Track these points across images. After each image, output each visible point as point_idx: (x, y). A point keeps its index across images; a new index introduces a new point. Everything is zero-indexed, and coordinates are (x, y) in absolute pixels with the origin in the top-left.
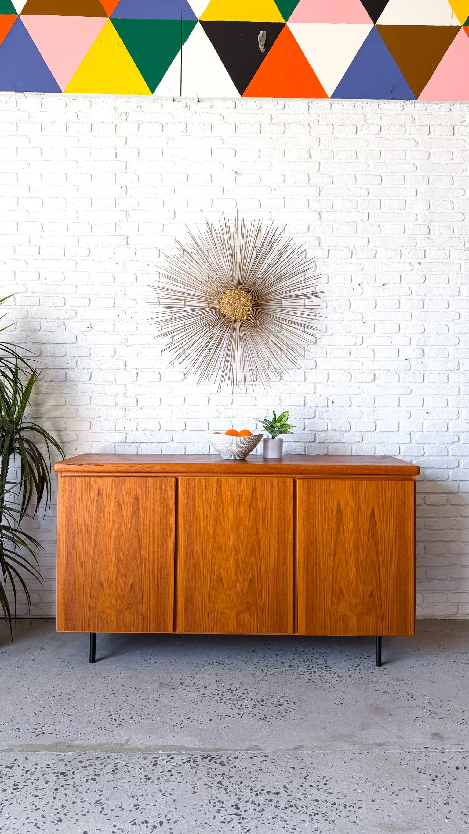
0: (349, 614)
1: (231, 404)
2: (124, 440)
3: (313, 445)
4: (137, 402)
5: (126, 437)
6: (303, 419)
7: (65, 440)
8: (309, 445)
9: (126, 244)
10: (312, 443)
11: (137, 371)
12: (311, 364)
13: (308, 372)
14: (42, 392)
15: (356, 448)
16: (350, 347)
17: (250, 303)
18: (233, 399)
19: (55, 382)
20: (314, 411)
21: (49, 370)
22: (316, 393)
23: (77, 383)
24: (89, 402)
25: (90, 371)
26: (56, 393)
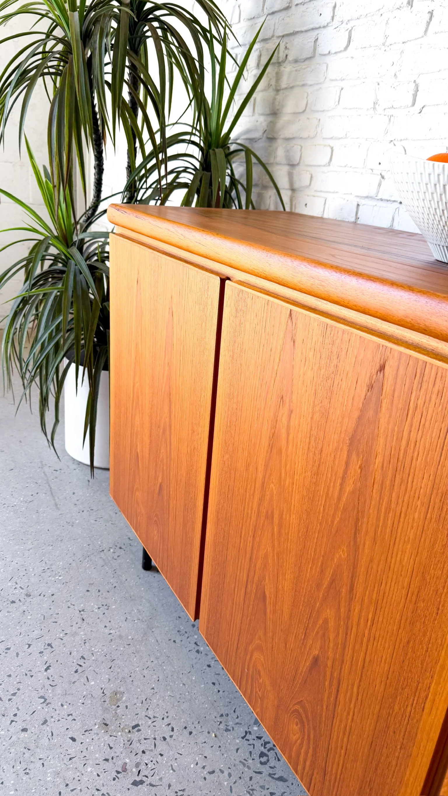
2: (373, 194)
4: (415, 95)
5: (380, 185)
7: (296, 186)
14: (283, 86)
19: (299, 61)
21: (297, 35)
23: (328, 59)
24: (337, 103)
25: (349, 26)
26: (298, 86)
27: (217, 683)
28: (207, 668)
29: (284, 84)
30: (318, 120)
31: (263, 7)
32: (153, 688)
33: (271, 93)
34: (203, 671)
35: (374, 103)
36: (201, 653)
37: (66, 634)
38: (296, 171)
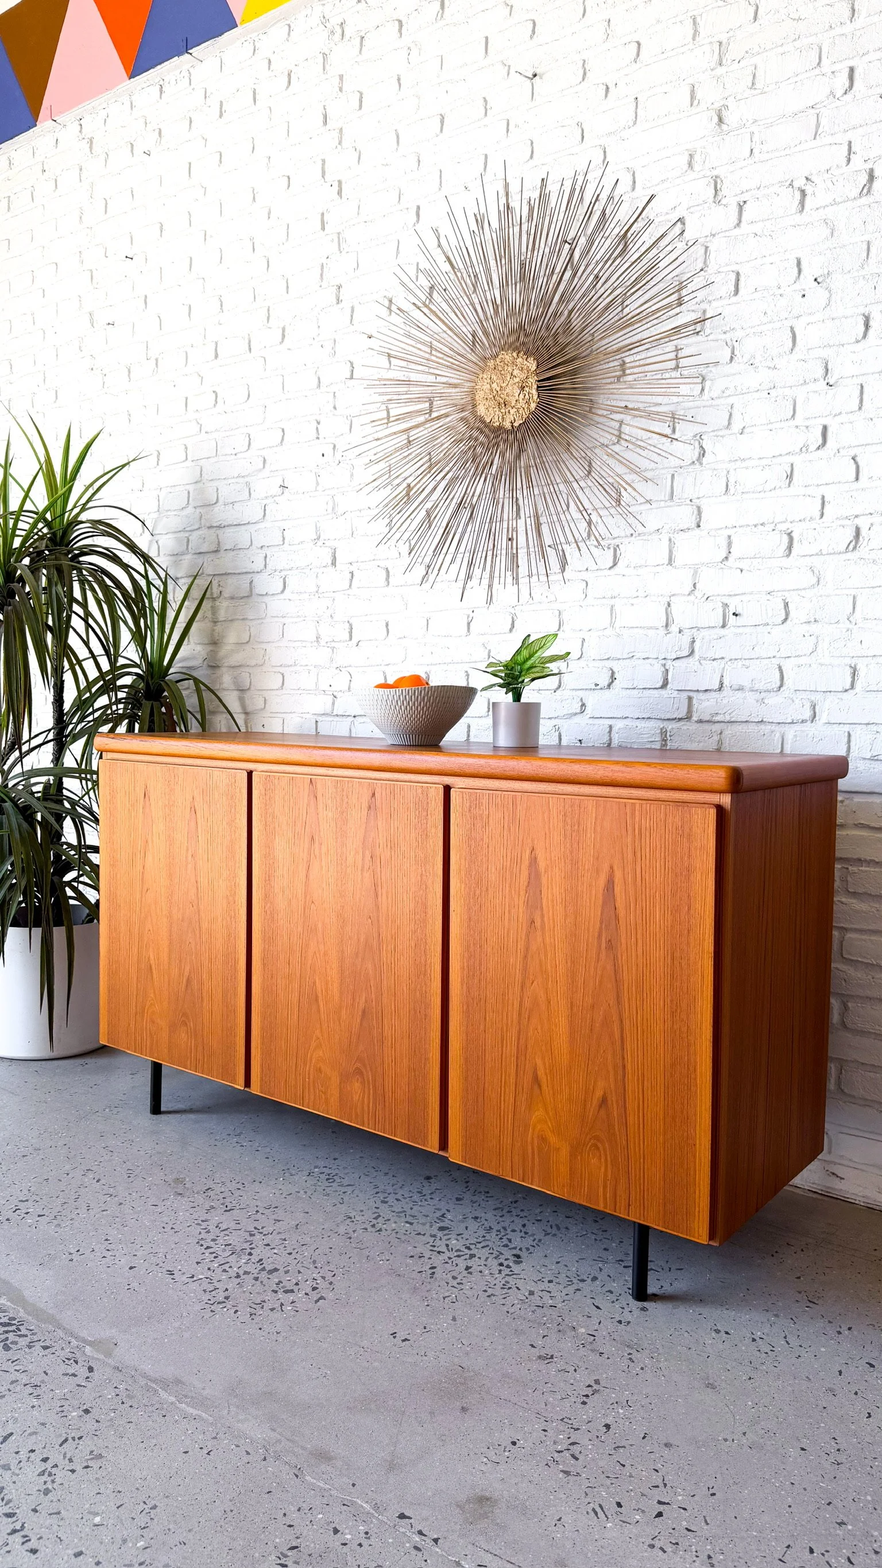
0: (553, 1139)
1: (511, 630)
2: (329, 711)
3: (685, 728)
4: (351, 632)
5: (333, 704)
6: (664, 662)
7: (249, 709)
8: (674, 726)
9: (335, 301)
10: (682, 723)
11: (352, 569)
12: (685, 516)
13: (678, 538)
14: (221, 619)
15: (795, 736)
16: (790, 459)
17: (533, 380)
18: (515, 618)
19: (237, 598)
20: (689, 640)
21: (230, 576)
22: (696, 592)
23: (266, 599)
24: (281, 636)
25: (283, 574)
26: (238, 619)
29: (222, 615)
31: (188, 545)
32: (211, 1171)
33: (209, 625)
35: (317, 637)
37: (100, 1162)
38: (247, 695)
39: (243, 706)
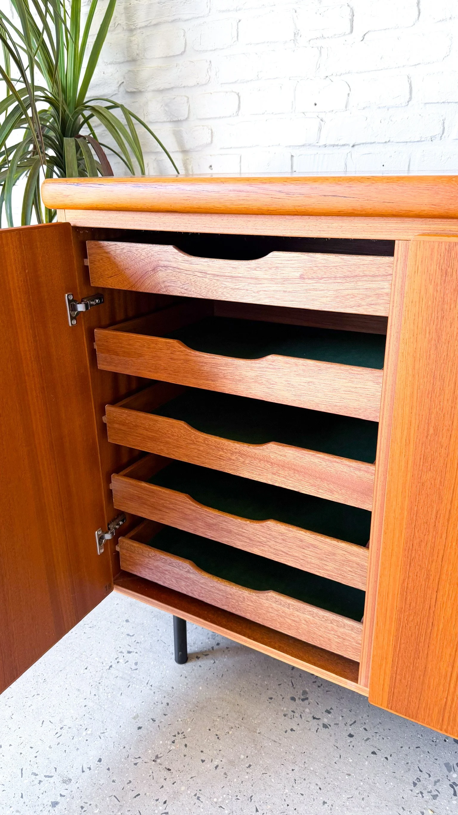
4: (352, 21)
5: (320, 129)
7: (188, 147)
14: (141, 24)
24: (235, 39)
26: (166, 22)
27: (376, 750)
28: (351, 739)
29: (139, 22)
30: (209, 63)
32: (324, 803)
34: (351, 747)
35: (295, 34)
36: (330, 726)
37: (165, 802)
38: (184, 128)
39: (180, 142)
